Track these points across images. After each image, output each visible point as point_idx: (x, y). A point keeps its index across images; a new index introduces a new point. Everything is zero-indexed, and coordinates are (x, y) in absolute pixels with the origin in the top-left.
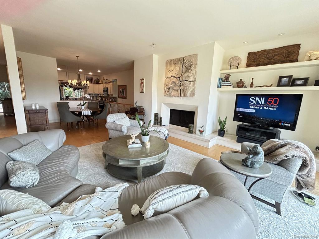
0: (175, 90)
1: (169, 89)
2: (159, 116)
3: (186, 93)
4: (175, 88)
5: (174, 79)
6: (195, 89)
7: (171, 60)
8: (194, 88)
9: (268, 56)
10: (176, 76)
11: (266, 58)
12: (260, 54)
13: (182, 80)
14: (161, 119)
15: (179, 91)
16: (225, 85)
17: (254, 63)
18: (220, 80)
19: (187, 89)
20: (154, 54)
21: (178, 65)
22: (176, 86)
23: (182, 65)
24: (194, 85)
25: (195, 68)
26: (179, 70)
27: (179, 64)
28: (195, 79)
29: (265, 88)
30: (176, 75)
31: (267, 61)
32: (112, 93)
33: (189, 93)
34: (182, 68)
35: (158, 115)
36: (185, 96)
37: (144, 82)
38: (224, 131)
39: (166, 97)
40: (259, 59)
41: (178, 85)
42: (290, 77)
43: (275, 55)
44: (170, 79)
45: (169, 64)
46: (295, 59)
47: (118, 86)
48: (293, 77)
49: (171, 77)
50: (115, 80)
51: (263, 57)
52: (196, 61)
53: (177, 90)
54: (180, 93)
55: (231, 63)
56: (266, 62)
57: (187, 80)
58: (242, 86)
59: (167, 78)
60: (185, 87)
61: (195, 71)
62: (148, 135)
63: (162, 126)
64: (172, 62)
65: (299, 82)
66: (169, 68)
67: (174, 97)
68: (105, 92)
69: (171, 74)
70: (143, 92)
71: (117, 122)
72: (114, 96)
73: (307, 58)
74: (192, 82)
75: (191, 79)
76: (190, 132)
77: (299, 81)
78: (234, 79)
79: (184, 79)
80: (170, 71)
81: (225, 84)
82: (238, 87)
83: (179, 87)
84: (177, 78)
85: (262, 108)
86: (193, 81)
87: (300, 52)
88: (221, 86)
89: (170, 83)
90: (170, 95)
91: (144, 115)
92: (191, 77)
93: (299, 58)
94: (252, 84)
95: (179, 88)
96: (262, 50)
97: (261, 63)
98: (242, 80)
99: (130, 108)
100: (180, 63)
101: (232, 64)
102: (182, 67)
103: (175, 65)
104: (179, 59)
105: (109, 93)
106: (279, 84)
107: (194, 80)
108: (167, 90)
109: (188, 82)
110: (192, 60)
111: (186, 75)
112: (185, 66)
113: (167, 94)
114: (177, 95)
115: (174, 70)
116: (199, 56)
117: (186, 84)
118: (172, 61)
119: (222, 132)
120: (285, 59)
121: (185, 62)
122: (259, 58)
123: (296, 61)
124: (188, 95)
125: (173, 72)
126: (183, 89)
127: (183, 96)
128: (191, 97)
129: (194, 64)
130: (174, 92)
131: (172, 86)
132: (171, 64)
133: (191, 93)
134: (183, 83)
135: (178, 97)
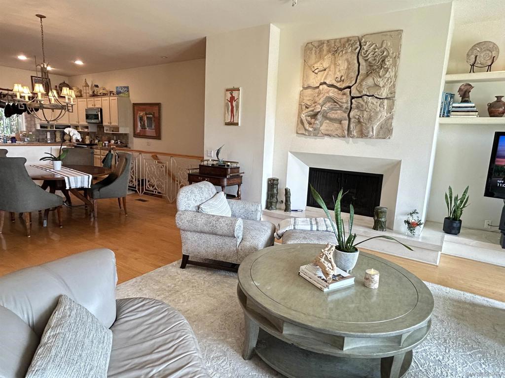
0: (331, 120)
1: (315, 116)
2: (281, 187)
3: (367, 128)
4: (332, 115)
5: (333, 93)
6: (391, 118)
7: (321, 43)
8: (389, 115)
10: (338, 85)
13: (360, 95)
14: (287, 192)
15: (345, 123)
16: (458, 110)
18: (446, 97)
19: (369, 119)
20: (271, 24)
21: (345, 57)
22: (336, 110)
23: (356, 57)
24: (391, 108)
25: (395, 66)
26: (348, 68)
27: (346, 53)
28: (393, 93)
30: (338, 82)
32: (115, 124)
33: (375, 129)
34: (357, 65)
35: (278, 185)
36: (363, 135)
37: (241, 96)
38: (460, 221)
39: (303, 139)
41: (344, 106)
44: (317, 90)
45: (313, 52)
47: (134, 104)
49: (321, 87)
52: (398, 46)
53: (339, 121)
54: (346, 127)
55: (476, 56)
57: (373, 96)
59: (309, 87)
60: (365, 113)
61: (394, 73)
63: (290, 211)
64: (325, 48)
66: (316, 63)
67: (327, 139)
68: (93, 121)
69: (321, 78)
70: (237, 124)
72: (122, 131)
74: (386, 101)
75: (384, 93)
76: (378, 226)
79: (364, 93)
80: (316, 71)
81: (459, 107)
82: (492, 114)
83: (345, 112)
84: (341, 89)
86: (386, 98)
88: (449, 112)
89: (321, 101)
90: (316, 133)
91: (240, 184)
92: (383, 87)
95: (345, 115)
98: (503, 99)
99: (200, 165)
100: (349, 50)
101: (477, 61)
102: (356, 62)
103: (334, 54)
104: (346, 40)
105: (105, 123)
107: (389, 96)
108: (309, 119)
109: (375, 101)
110: (384, 46)
111: (370, 81)
112: (366, 60)
113: (306, 130)
114: (339, 132)
115: (329, 67)
116: (404, 35)
117: (370, 104)
118: (324, 43)
119: (455, 225)
121: (365, 48)
124: (373, 132)
125: (326, 72)
126: (357, 117)
127: (355, 134)
128: (380, 138)
129: (391, 55)
130: (326, 125)
131: (323, 108)
132: (321, 51)
133: (381, 128)
134: (359, 103)
135: (339, 137)
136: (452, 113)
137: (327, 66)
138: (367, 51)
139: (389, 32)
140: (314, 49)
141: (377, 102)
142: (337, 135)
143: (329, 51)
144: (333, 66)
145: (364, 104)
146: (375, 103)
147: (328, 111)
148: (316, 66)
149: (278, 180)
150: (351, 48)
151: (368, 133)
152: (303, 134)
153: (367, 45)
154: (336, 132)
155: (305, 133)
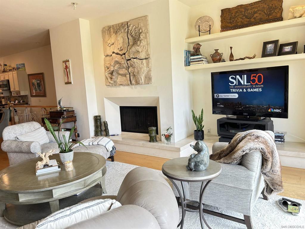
0: (122, 75)
1: (112, 73)
2: (102, 120)
3: (138, 78)
4: (121, 72)
5: (118, 58)
6: (150, 71)
7: (110, 28)
8: (148, 69)
9: (246, 14)
10: (120, 53)
11: (244, 17)
12: (236, 11)
13: (129, 59)
14: (106, 124)
15: (128, 76)
16: (194, 61)
17: (230, 25)
18: (187, 53)
19: (138, 73)
20: (80, 19)
21: (121, 35)
22: (122, 69)
23: (126, 35)
24: (148, 65)
25: (146, 38)
26: (123, 42)
27: (121, 32)
28: (148, 55)
29: (247, 61)
30: (120, 51)
31: (246, 21)
32: (17, 89)
33: (143, 78)
34: (127, 39)
35: (100, 119)
36: (137, 83)
37: (70, 64)
38: (203, 132)
39: (110, 88)
40: (236, 19)
41: (124, 66)
42: (275, 42)
43: (255, 13)
44: (111, 57)
45: (107, 33)
46: (278, 15)
47: (29, 75)
48: (280, 42)
49: (113, 55)
50: (21, 64)
51: (241, 16)
52: (146, 25)
53: (125, 75)
54: (129, 79)
55: (199, 26)
56: (245, 23)
57: (136, 58)
58: (220, 60)
59: (107, 56)
60: (135, 69)
61: (146, 43)
62: (71, 151)
63: (109, 136)
64: (112, 30)
65: (287, 49)
66: (108, 40)
67: (121, 87)
68: (5, 89)
69: (112, 49)
70: (71, 83)
71: (22, 139)
72: (22, 93)
73: (290, 15)
74: (144, 61)
75: (143, 55)
76: (152, 139)
77: (287, 47)
78: (206, 50)
79: (131, 57)
80: (109, 45)
81: (194, 59)
82: (215, 61)
83: (126, 69)
84: (122, 55)
85: (245, 91)
86: (146, 59)
87: (283, 7)
88: (189, 62)
89: (112, 64)
90: (115, 84)
91: (75, 121)
92: (141, 52)
93: (284, 15)
94: (232, 55)
95: (127, 71)
96: (238, 6)
97: (239, 24)
98: (219, 51)
99: (50, 112)
100: (123, 31)
101: (201, 28)
102: (126, 38)
103: (116, 34)
104: (120, 24)
105: (12, 90)
106: (265, 54)
107: (147, 57)
108: (110, 75)
109: (138, 61)
110: (140, 26)
111: (133, 49)
112: (132, 36)
113: (110, 83)
115: (115, 42)
116: (149, 19)
117: (136, 63)
119: (199, 134)
120: (267, 17)
121: (130, 28)
122: (236, 17)
123: (281, 19)
124: (142, 80)
125: (114, 45)
126: (132, 72)
127: (134, 83)
128: (146, 84)
129: (144, 31)
130: (120, 78)
131: (115, 68)
132: (110, 32)
133: (146, 77)
134: (131, 63)
135: (127, 85)
136: (191, 63)
137: (114, 41)
138: (131, 30)
139: (141, 17)
140: (106, 31)
141: (139, 62)
142: (126, 84)
143: (114, 33)
144: (116, 41)
145: (133, 64)
146: (138, 63)
147: (118, 70)
148: (109, 42)
149: (100, 116)
150: (123, 29)
151: (139, 81)
152: (109, 85)
153: (131, 27)
154: (125, 83)
155: (110, 85)
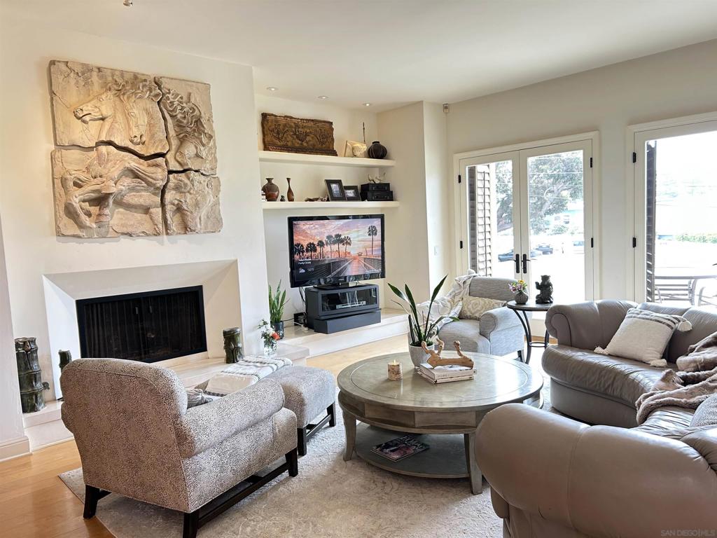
0: (129, 207)
4: (132, 199)
5: (130, 161)
6: (218, 203)
7: (87, 69)
8: (215, 199)
9: (297, 133)
11: (295, 137)
12: (284, 122)
13: (180, 169)
15: (157, 211)
21: (142, 104)
22: (138, 191)
24: (217, 190)
26: (149, 124)
28: (214, 169)
30: (138, 144)
31: (298, 144)
33: (202, 218)
36: (186, 228)
40: (285, 135)
42: (339, 182)
44: (93, 154)
45: (73, 82)
51: (291, 133)
53: (146, 210)
54: (160, 219)
57: (198, 171)
64: (95, 77)
65: (350, 193)
66: (83, 102)
69: (97, 131)
73: (349, 151)
82: (269, 198)
83: (155, 194)
87: (334, 136)
94: (290, 191)
95: (156, 199)
97: (289, 145)
98: (272, 182)
102: (160, 115)
103: (117, 95)
106: (331, 197)
108: (88, 206)
112: (174, 117)
113: (82, 227)
114: (147, 228)
115: (113, 116)
118: (92, 70)
121: (169, 97)
122: (285, 132)
123: (334, 153)
124: (201, 224)
125: (107, 123)
127: (175, 229)
128: (208, 232)
129: (203, 115)
130: (120, 216)
131: (119, 187)
132: (87, 83)
133: (208, 217)
137: (110, 113)
138: (172, 103)
139: (193, 82)
142: (143, 232)
143: (106, 88)
145: (188, 183)
147: (125, 192)
148: (86, 109)
152: (74, 236)
153: (170, 94)
154: (142, 229)
155: (81, 234)
